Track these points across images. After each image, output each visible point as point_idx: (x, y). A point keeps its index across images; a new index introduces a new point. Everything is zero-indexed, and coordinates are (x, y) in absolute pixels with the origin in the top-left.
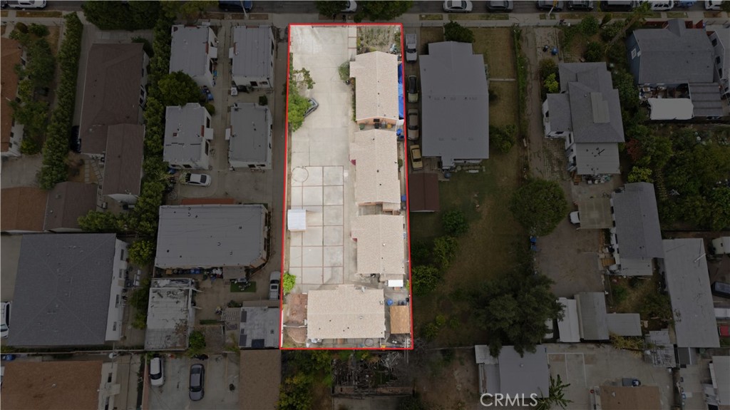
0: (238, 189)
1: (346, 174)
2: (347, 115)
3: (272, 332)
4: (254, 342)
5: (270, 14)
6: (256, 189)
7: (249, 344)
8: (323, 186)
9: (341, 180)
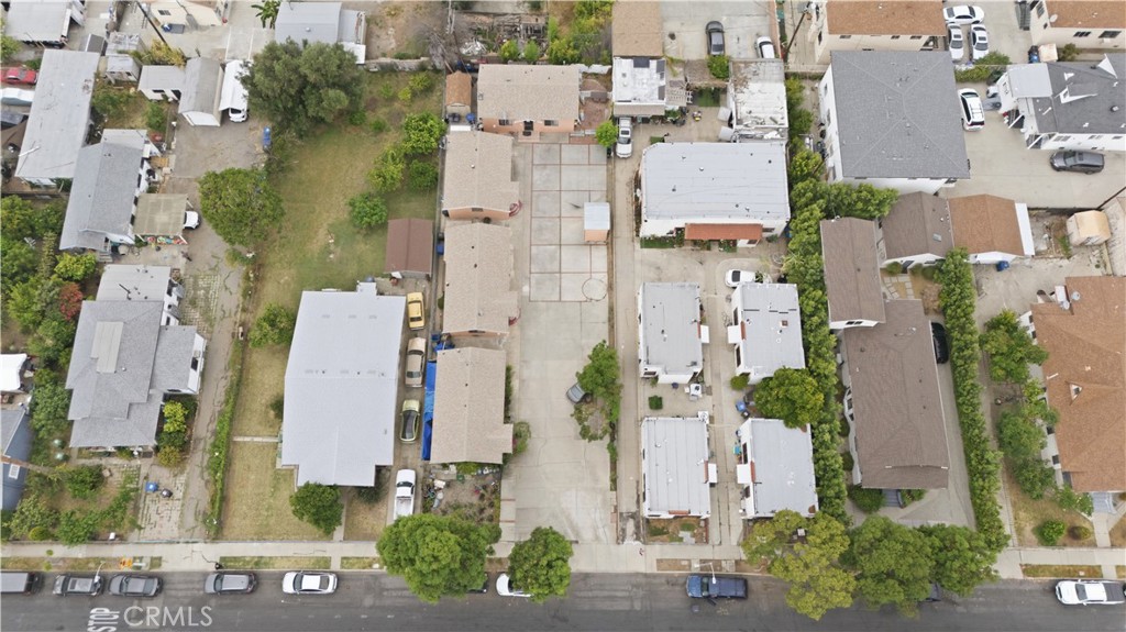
0: (685, 268)
3: (624, 75)
5: (654, 570)
7: (653, 64)
8: (560, 272)
9: (533, 281)
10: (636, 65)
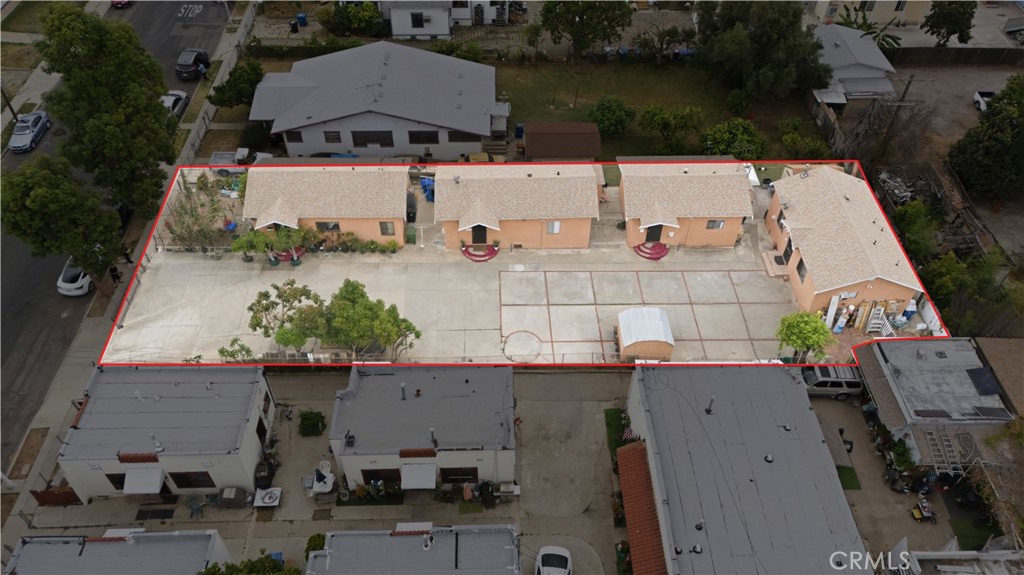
0: (573, 481)
1: (520, 267)
2: (377, 266)
3: (941, 355)
4: (983, 391)
5: (35, 424)
6: (568, 436)
7: (993, 402)
8: (549, 305)
9: (532, 275)
10: (972, 373)
